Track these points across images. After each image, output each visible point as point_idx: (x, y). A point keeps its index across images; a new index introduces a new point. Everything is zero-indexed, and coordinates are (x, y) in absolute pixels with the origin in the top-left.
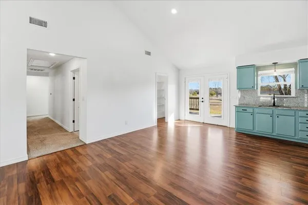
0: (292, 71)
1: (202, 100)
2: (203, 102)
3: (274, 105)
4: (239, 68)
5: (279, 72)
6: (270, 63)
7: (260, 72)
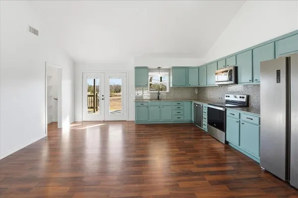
0: (166, 75)
1: (102, 97)
2: (103, 99)
3: (158, 99)
4: (136, 68)
5: (161, 74)
6: (156, 67)
7: (150, 74)
